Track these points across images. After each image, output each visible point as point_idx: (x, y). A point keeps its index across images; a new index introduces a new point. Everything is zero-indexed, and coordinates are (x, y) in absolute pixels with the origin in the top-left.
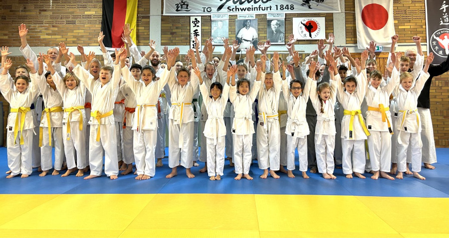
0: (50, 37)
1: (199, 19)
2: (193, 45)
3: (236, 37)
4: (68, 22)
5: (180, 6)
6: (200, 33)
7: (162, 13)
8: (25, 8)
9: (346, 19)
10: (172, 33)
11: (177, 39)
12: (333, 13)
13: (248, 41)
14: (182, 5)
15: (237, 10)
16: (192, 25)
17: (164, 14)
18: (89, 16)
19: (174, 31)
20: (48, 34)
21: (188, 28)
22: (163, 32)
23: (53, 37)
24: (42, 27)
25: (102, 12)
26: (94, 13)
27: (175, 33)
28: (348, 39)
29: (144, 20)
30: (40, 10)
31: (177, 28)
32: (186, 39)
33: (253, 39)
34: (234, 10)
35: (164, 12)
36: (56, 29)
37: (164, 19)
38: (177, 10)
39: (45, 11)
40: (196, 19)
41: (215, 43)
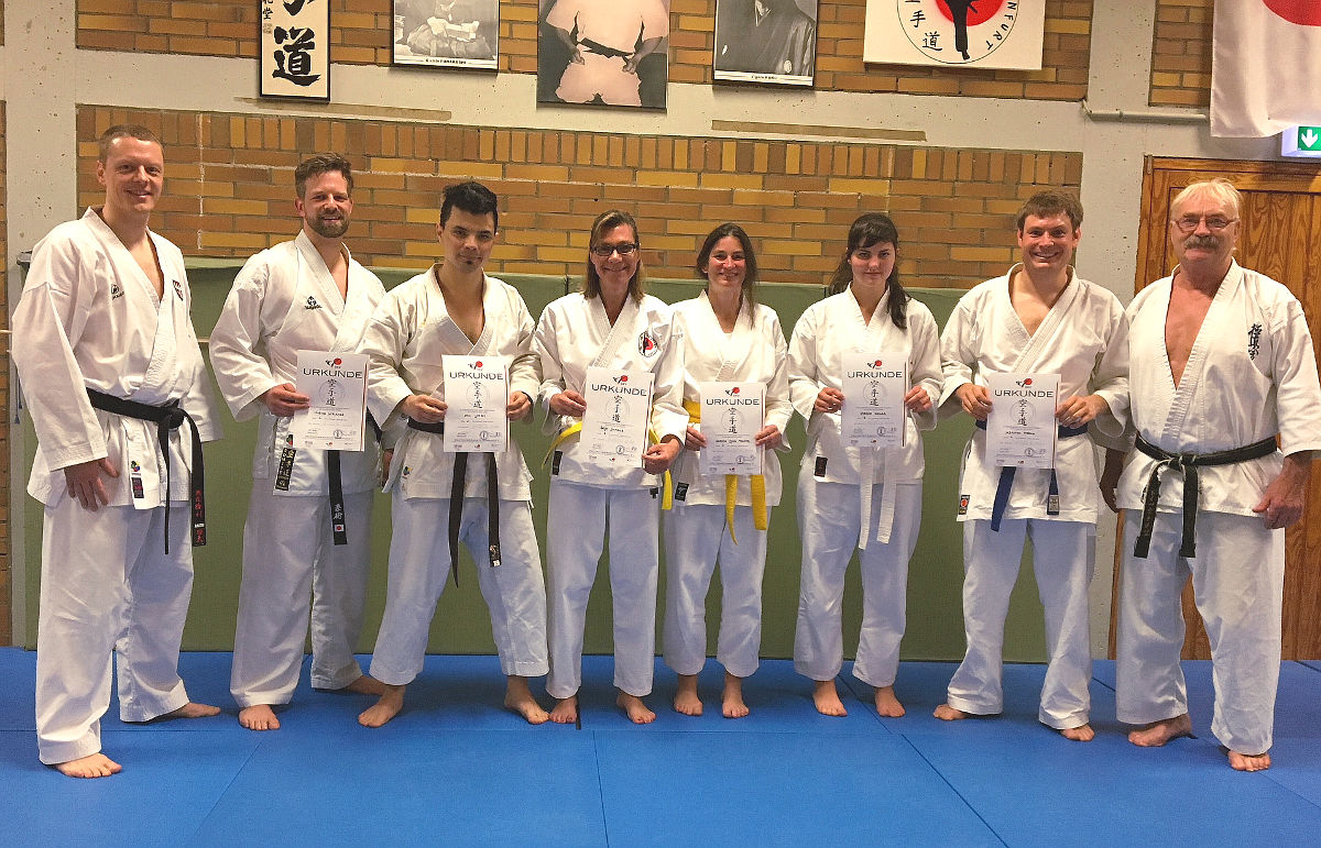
2: (279, 56)
3: (541, 23)
11: (178, 11)
13: (609, 52)
28: (1161, 79)
32: (237, 16)
33: (639, 45)
41: (415, 51)
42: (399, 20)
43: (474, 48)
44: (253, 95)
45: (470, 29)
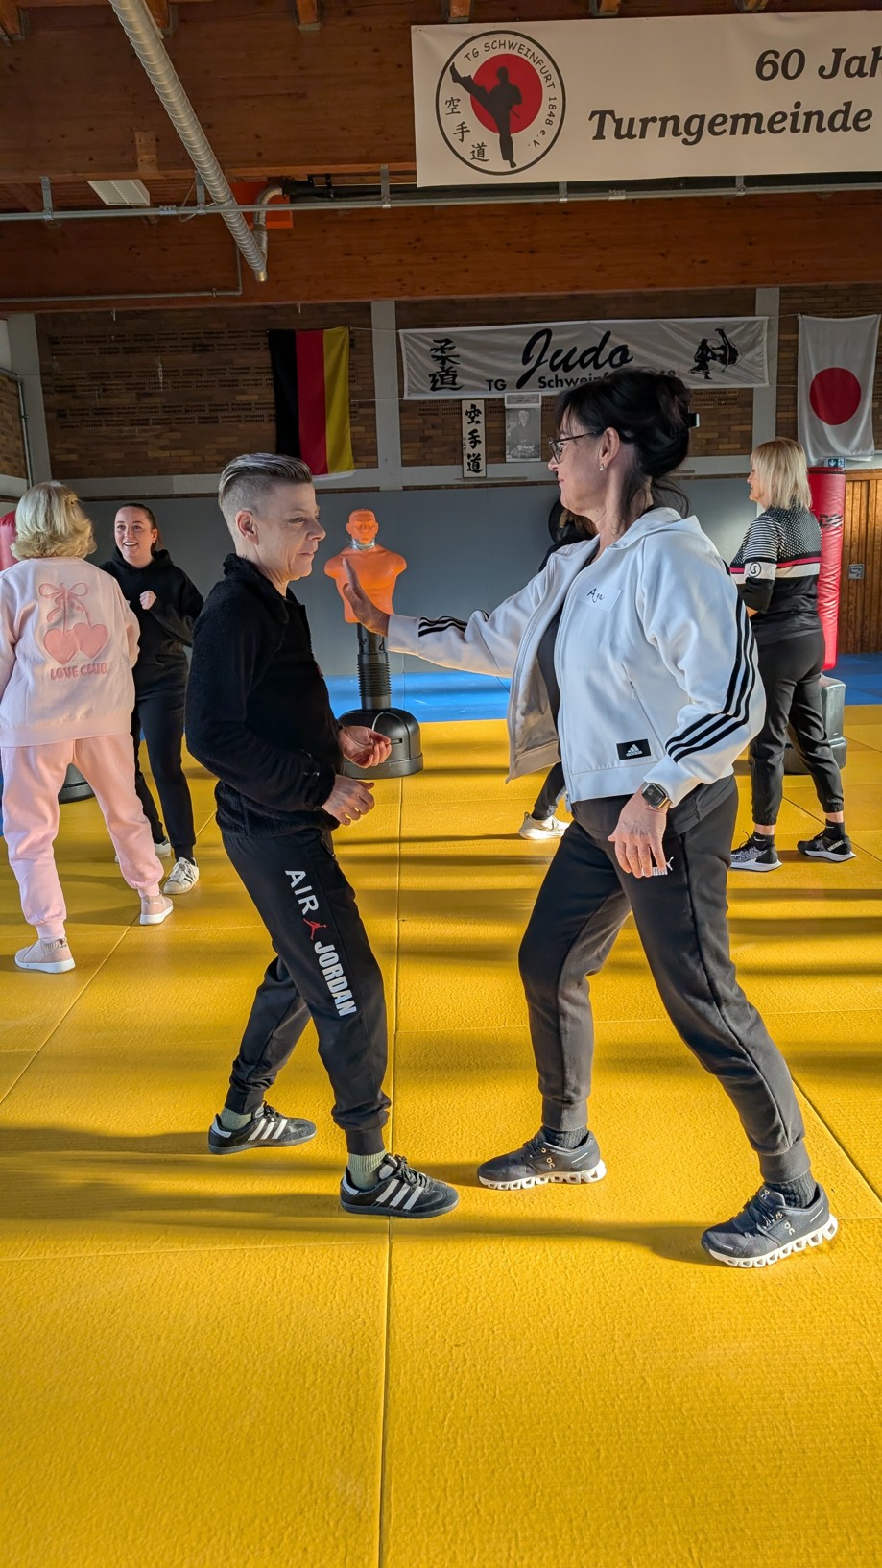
0: (167, 454)
1: (480, 406)
2: (469, 464)
4: (204, 421)
5: (437, 378)
6: (482, 438)
7: (401, 395)
8: (104, 390)
9: (777, 400)
10: (424, 439)
11: (434, 450)
12: (752, 389)
14: (441, 377)
15: (559, 383)
16: (466, 419)
17: (406, 398)
18: (246, 406)
19: (428, 433)
20: (163, 448)
21: (457, 426)
22: (405, 437)
23: (173, 453)
24: (145, 431)
25: (272, 396)
26: (256, 397)
27: (430, 437)
29: (362, 411)
30: (138, 394)
31: (433, 427)
32: (455, 450)
34: (552, 384)
35: (406, 393)
36: (177, 435)
37: (405, 408)
38: (433, 389)
39: (149, 395)
40: (473, 406)
41: (513, 457)
42: (507, 447)
43: (533, 454)
44: (460, 477)
45: (531, 447)
